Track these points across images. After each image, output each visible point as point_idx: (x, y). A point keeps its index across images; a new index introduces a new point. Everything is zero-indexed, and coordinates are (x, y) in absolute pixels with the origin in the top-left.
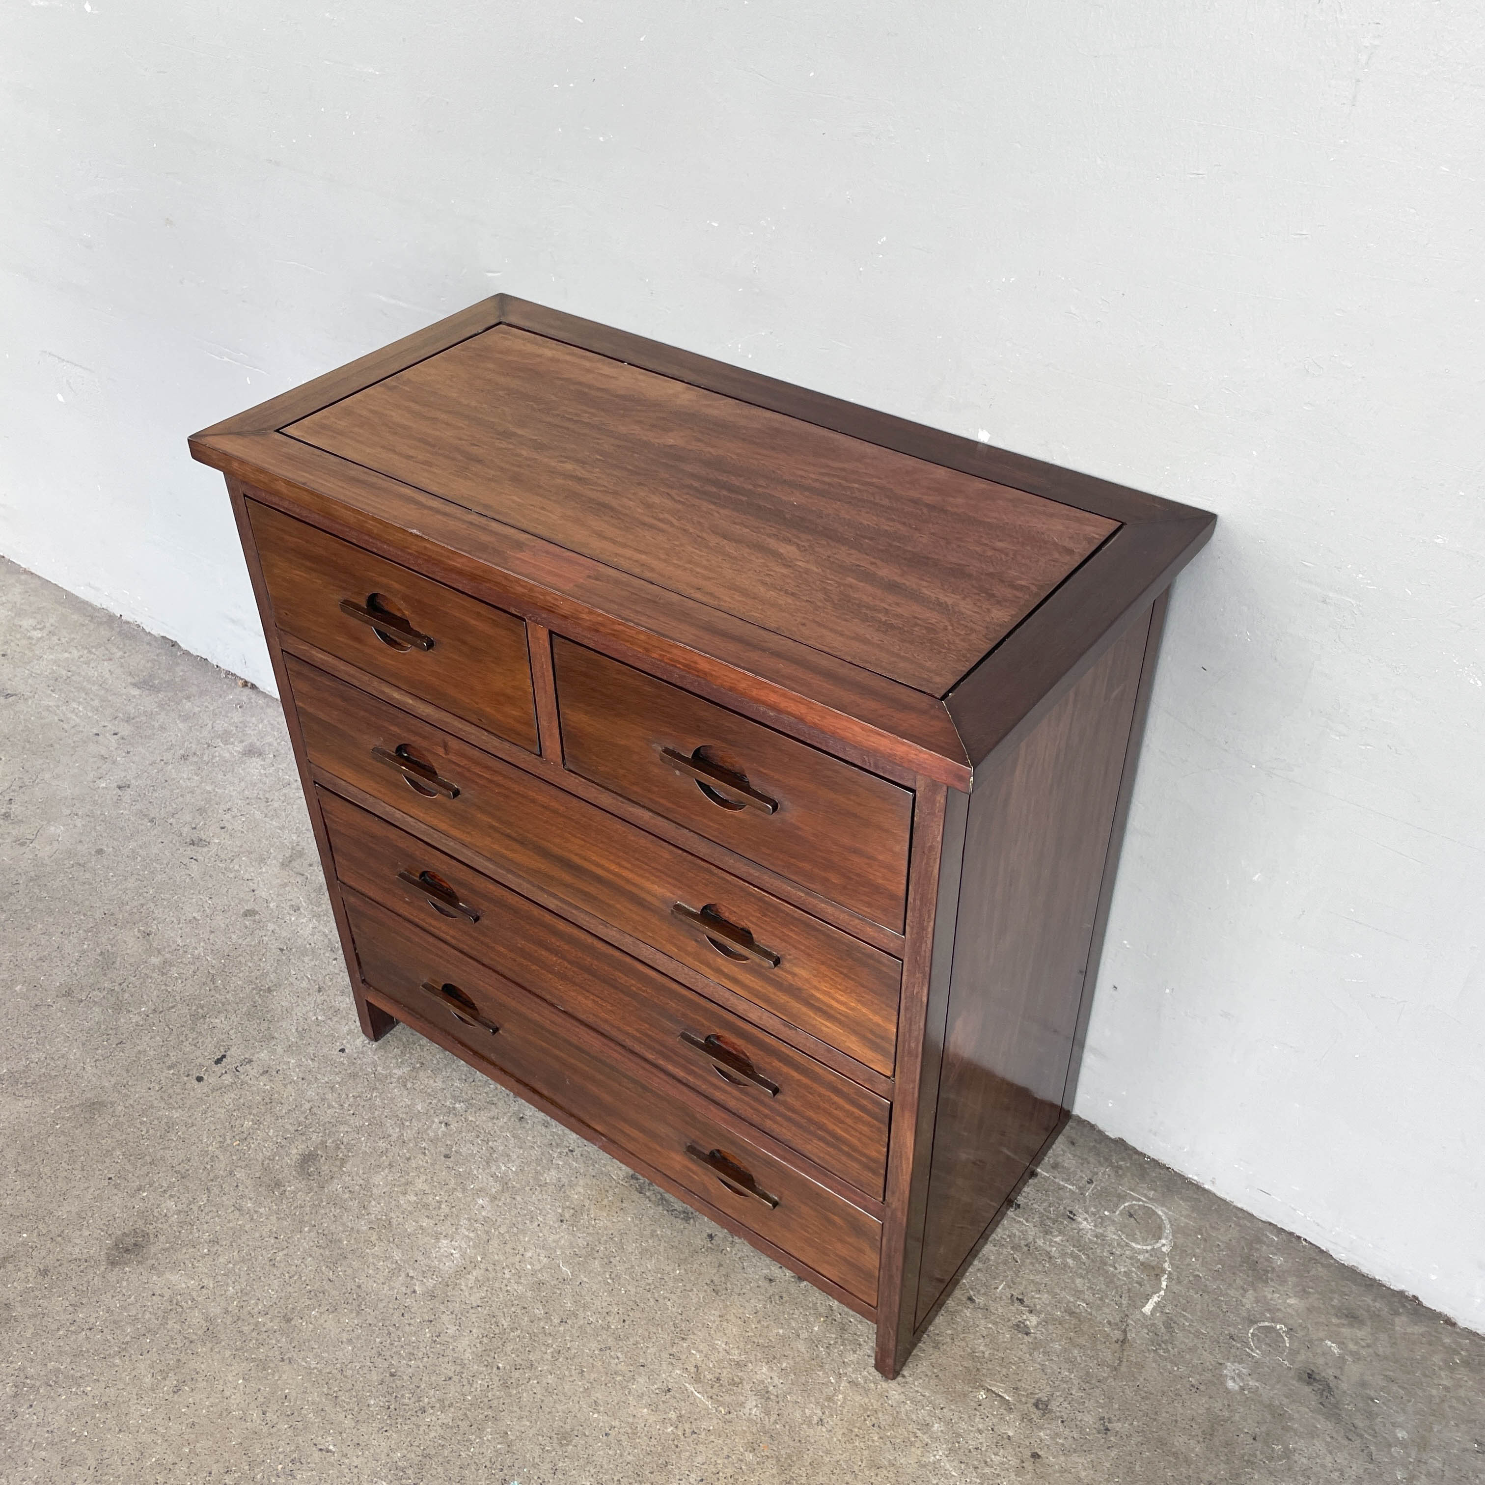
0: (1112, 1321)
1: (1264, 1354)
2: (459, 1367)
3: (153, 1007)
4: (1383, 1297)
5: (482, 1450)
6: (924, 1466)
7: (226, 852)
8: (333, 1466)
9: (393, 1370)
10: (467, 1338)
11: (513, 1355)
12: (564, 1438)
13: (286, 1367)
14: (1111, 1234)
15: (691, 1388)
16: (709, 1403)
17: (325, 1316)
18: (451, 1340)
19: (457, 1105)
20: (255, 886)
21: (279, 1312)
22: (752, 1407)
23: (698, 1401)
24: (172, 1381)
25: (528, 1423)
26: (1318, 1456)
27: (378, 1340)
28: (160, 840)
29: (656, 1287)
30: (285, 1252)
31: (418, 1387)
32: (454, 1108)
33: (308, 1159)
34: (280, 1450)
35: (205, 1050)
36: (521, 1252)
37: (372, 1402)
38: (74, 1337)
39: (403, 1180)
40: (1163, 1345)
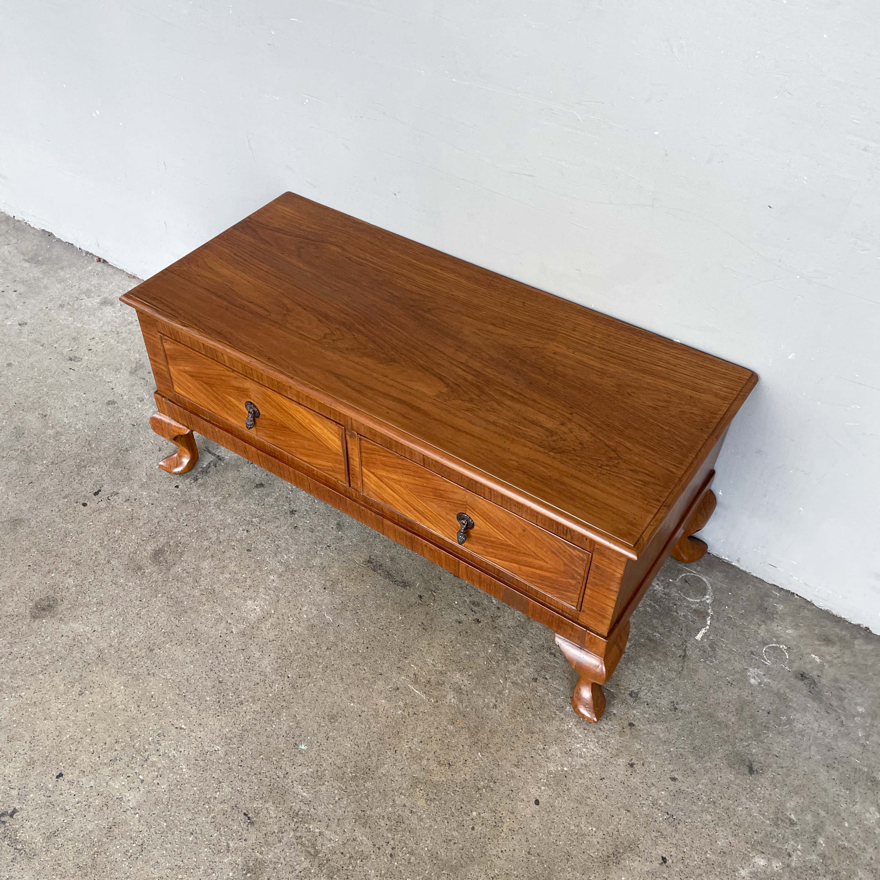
0: (677, 644)
1: (773, 663)
2: (263, 677)
3: (51, 461)
4: (847, 628)
5: (280, 727)
6: (562, 732)
7: (93, 365)
8: (185, 737)
9: (221, 679)
10: (267, 660)
11: (298, 669)
12: (333, 718)
13: (152, 679)
14: (674, 593)
15: (412, 687)
16: (424, 697)
17: (174, 648)
18: (257, 661)
19: (254, 520)
20: (113, 386)
21: (145, 646)
22: (451, 698)
23: (416, 695)
24: (78, 688)
25: (309, 710)
26: (809, 723)
27: (210, 661)
28: (49, 357)
29: (387, 627)
30: (147, 609)
31: (237, 689)
32: (252, 521)
33: (158, 554)
34: (150, 728)
35: (87, 487)
36: (299, 608)
37: (208, 699)
38: (11, 663)
39: (221, 565)
40: (709, 658)
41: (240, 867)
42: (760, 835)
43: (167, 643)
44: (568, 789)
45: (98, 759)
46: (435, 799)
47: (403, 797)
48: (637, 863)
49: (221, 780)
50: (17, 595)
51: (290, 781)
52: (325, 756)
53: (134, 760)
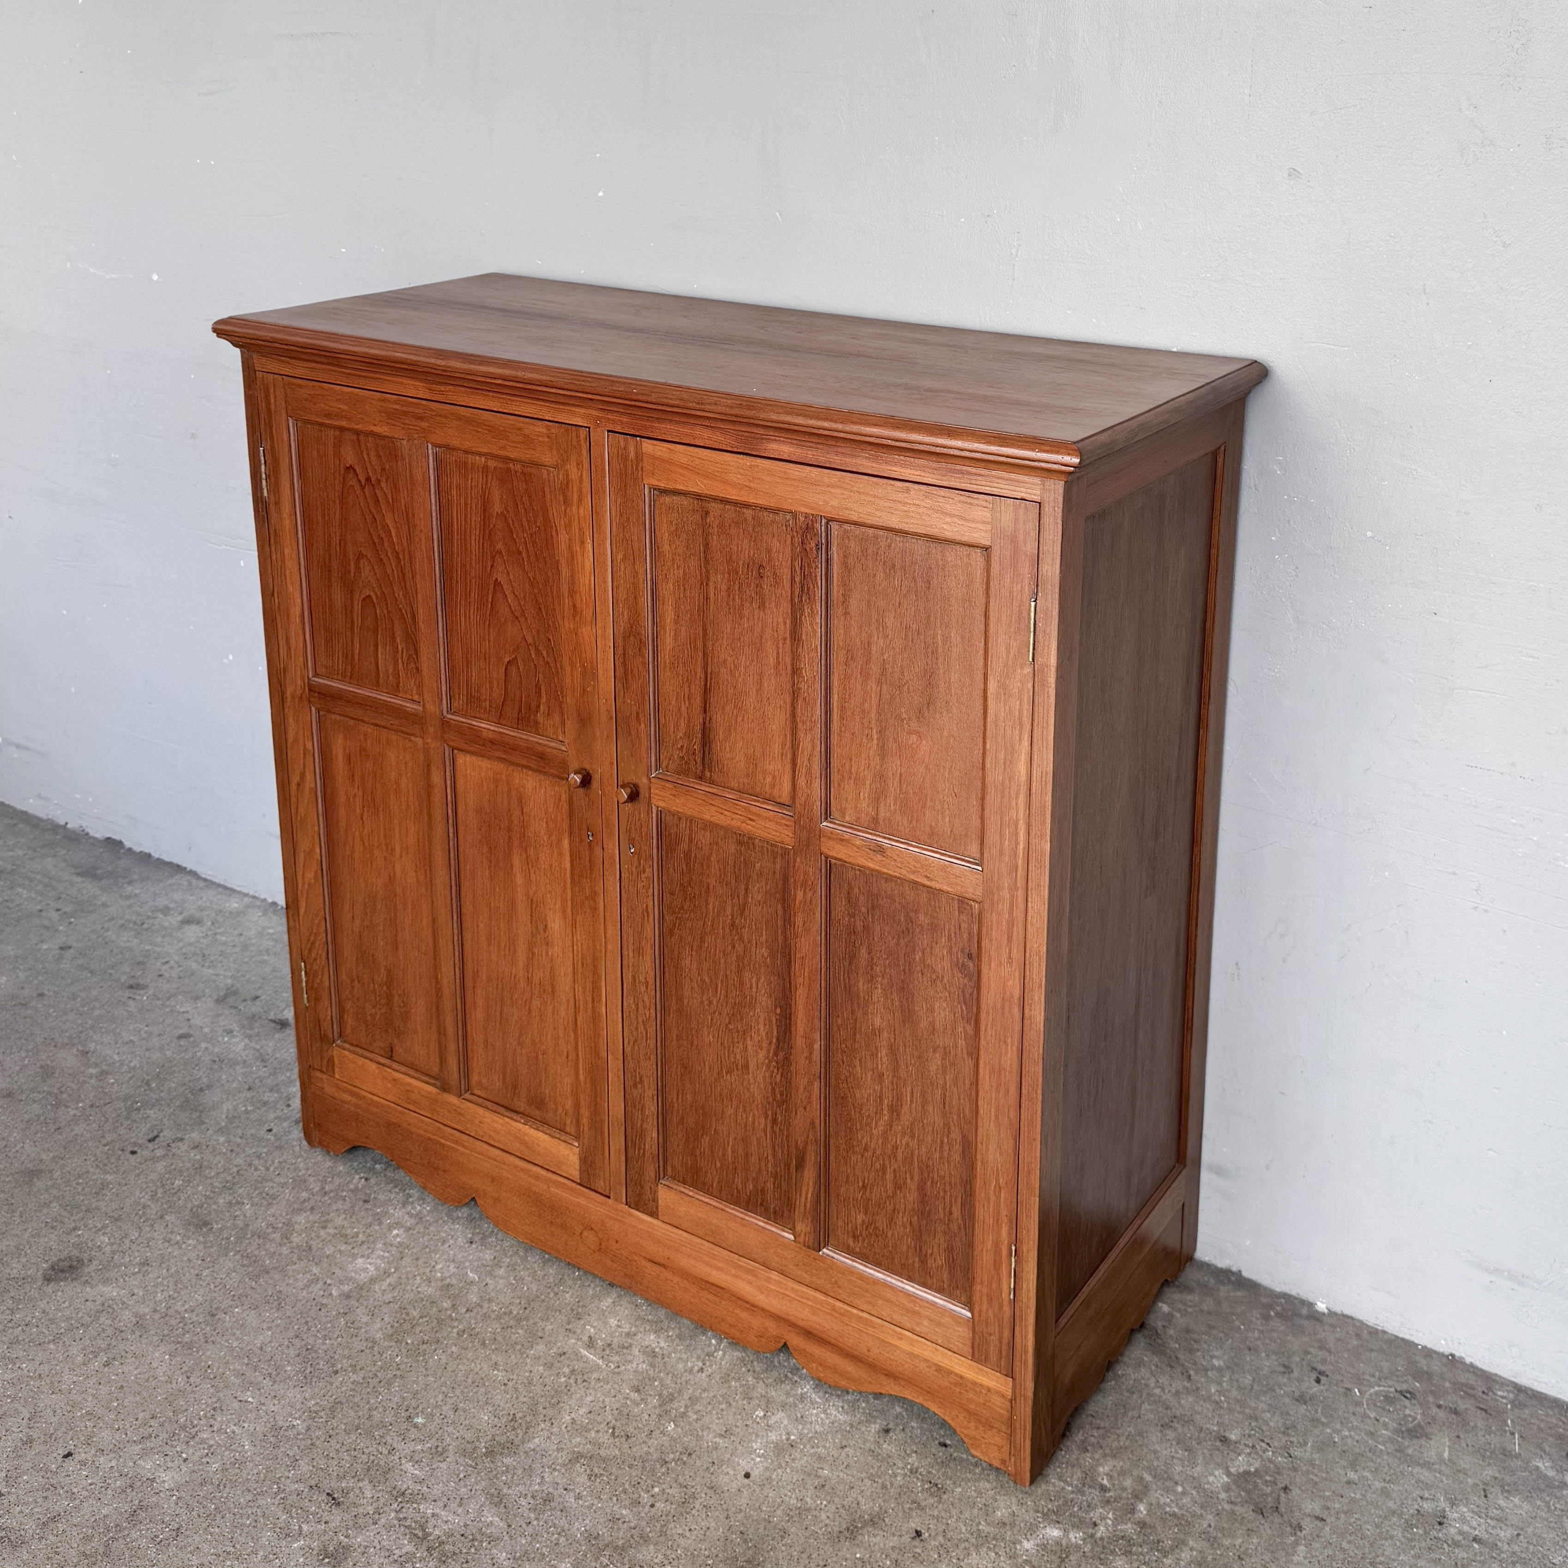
41: (315, 1552)
42: (1056, 1503)
43: (237, 1307)
44: (793, 1460)
45: (124, 1436)
46: (601, 1475)
47: (556, 1473)
48: (878, 1538)
49: (298, 1458)
50: (26, 1255)
51: (396, 1458)
52: (450, 1429)
53: (176, 1437)
